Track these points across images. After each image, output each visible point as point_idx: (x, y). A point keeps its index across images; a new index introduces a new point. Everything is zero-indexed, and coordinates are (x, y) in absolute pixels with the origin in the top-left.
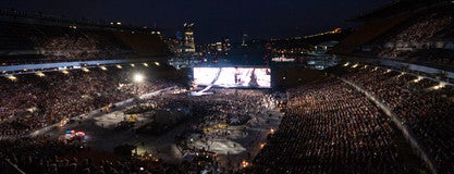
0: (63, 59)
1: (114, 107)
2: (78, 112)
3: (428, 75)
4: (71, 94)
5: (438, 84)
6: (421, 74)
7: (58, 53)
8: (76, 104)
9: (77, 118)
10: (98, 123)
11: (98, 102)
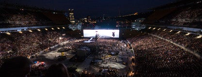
0: (20, 26)
1: (50, 49)
2: (34, 52)
3: (192, 32)
4: (27, 43)
5: (199, 36)
6: (189, 32)
7: (17, 23)
8: (31, 48)
9: (34, 55)
10: (47, 57)
11: (42, 47)
